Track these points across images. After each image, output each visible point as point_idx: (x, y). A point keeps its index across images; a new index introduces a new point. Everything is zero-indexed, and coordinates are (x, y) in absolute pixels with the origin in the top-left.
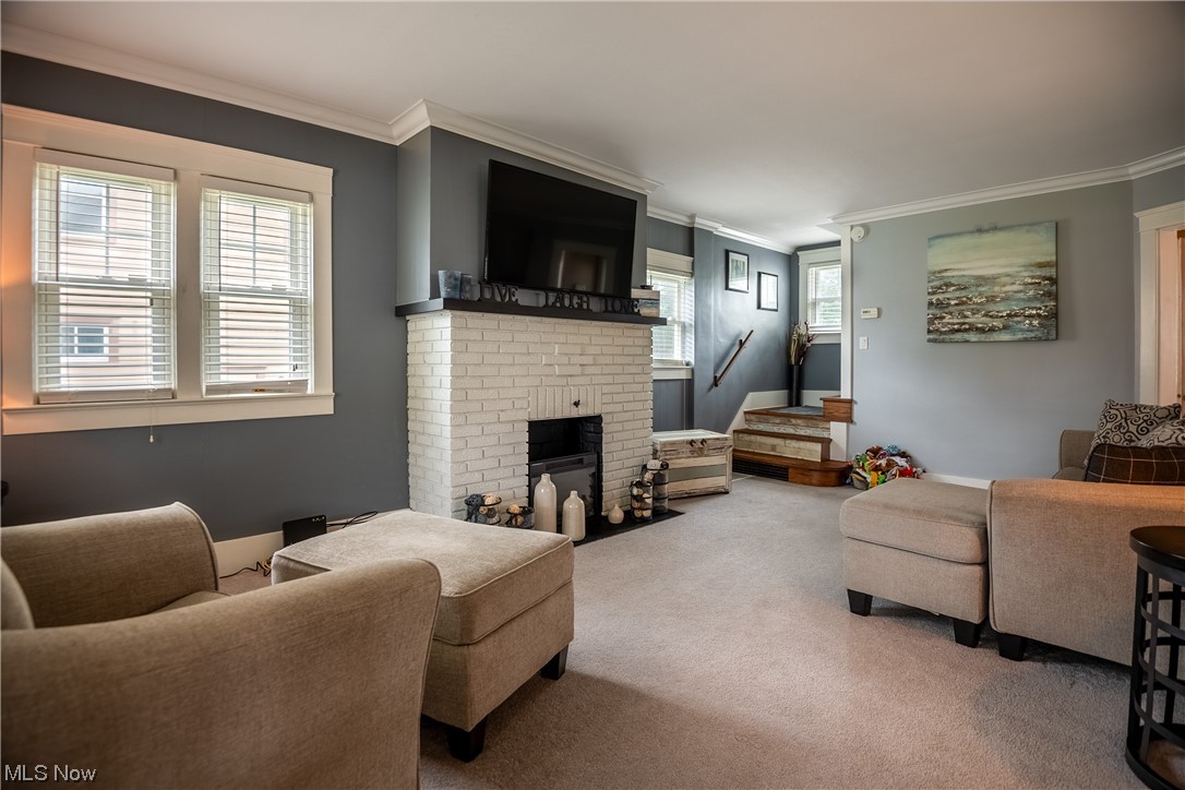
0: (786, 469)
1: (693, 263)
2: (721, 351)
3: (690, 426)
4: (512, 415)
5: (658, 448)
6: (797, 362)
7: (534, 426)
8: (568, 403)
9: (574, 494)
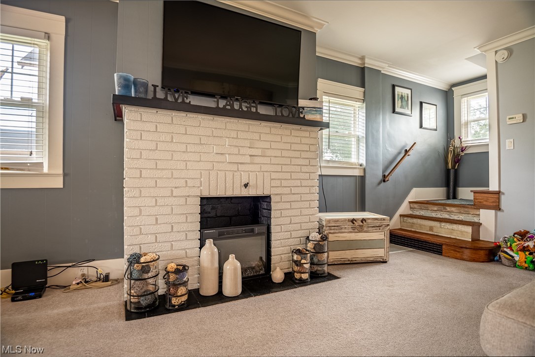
0: (441, 245)
1: (364, 92)
2: (390, 157)
3: (363, 209)
4: (185, 192)
5: (324, 223)
6: (453, 167)
7: (206, 202)
8: (238, 184)
9: (232, 257)
